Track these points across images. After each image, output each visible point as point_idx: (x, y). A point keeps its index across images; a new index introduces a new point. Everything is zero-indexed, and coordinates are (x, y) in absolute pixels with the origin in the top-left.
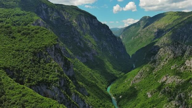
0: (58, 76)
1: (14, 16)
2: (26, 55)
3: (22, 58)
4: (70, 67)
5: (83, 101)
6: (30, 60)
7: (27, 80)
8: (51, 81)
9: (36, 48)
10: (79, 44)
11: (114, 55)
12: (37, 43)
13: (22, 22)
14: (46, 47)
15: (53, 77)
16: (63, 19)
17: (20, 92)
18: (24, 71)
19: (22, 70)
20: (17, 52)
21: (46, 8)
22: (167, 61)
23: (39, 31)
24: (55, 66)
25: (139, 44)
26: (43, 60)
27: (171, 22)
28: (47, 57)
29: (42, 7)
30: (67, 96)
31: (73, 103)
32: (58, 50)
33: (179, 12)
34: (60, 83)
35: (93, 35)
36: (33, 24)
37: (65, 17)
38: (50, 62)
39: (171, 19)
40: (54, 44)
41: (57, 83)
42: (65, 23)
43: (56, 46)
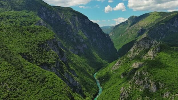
0: (55, 60)
1: (21, 17)
2: (33, 46)
3: (31, 48)
4: (64, 55)
5: (73, 78)
6: (37, 49)
7: (34, 62)
8: (51, 63)
9: (40, 41)
10: (72, 40)
11: (102, 49)
12: (41, 38)
13: (28, 22)
14: (47, 40)
15: (52, 61)
16: (60, 20)
17: (32, 67)
18: (32, 56)
19: (31, 56)
20: (28, 44)
21: (45, 10)
22: (139, 52)
23: (42, 29)
24: (53, 53)
25: (125, 40)
26: (45, 49)
27: (153, 21)
28: (48, 47)
29: (42, 9)
30: (61, 74)
31: (65, 78)
32: (55, 43)
33: (161, 12)
34: (56, 65)
35: (85, 32)
36: (36, 24)
37: (62, 17)
38: (50, 51)
39: (153, 18)
40: (52, 39)
41: (54, 65)
42: (61, 23)
43: (54, 40)
